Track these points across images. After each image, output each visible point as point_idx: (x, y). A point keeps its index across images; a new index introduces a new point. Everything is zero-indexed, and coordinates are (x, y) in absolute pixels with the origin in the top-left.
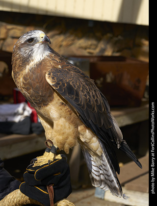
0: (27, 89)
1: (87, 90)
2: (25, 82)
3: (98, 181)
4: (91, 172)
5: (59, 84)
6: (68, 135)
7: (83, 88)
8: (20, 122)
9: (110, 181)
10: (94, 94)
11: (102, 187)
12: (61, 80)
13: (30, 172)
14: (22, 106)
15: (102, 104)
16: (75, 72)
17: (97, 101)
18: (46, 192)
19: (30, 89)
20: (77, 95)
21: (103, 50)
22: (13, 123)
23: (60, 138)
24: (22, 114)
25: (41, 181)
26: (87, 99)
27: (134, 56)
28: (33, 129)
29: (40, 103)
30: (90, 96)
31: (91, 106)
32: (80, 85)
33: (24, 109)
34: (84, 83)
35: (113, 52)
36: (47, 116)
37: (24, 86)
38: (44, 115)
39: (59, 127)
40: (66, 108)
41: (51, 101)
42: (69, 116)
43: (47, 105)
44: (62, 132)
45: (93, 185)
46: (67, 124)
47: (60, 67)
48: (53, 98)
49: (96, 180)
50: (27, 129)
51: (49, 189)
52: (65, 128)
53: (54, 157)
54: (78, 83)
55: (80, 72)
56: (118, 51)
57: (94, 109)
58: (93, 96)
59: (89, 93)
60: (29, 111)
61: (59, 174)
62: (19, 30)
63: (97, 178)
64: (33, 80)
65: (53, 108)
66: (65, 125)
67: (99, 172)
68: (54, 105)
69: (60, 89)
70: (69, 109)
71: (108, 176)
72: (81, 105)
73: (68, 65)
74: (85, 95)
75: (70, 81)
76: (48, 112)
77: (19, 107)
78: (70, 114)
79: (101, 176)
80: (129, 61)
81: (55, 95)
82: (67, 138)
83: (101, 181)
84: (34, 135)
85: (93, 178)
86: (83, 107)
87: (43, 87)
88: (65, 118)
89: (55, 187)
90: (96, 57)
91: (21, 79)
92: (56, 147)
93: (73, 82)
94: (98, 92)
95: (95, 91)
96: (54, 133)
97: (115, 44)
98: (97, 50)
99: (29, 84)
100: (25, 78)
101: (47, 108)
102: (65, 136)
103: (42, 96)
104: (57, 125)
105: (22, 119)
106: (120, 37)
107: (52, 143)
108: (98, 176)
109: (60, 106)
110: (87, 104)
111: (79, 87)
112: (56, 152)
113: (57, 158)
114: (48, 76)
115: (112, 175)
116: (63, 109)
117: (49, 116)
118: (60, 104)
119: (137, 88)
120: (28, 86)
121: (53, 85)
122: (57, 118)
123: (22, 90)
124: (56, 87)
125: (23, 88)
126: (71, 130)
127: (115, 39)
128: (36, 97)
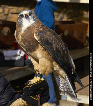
0: (24, 43)
1: (57, 42)
2: (22, 39)
3: (63, 92)
4: (59, 87)
5: (41, 39)
6: (47, 67)
7: (54, 41)
8: (18, 59)
9: (70, 92)
10: (61, 44)
11: (65, 95)
12: (43, 37)
13: (27, 88)
14: (19, 51)
15: (65, 50)
16: (50, 32)
17: (62, 48)
18: (36, 99)
19: (25, 42)
20: (52, 45)
21: (62, 18)
22: (15, 61)
23: (43, 68)
24: (19, 55)
25: (33, 92)
26: (57, 47)
27: (79, 21)
28: (26, 63)
29: (31, 50)
30: (58, 45)
31: (59, 51)
32: (53, 39)
33: (20, 53)
34: (55, 38)
35: (68, 19)
36: (35, 57)
37: (22, 41)
38: (33, 56)
39: (42, 63)
40: (45, 52)
41: (37, 48)
42: (47, 56)
43: (35, 51)
44: (44, 65)
45: (60, 94)
46: (47, 61)
47: (42, 29)
48: (38, 47)
49: (62, 91)
50: (22, 64)
51: (38, 97)
52: (45, 63)
53: (40, 79)
54: (52, 38)
55: (52, 32)
56: (70, 18)
57: (61, 53)
58: (60, 45)
59: (58, 43)
60: (23, 54)
61: (43, 88)
62: (15, 9)
63: (63, 90)
64: (27, 37)
65: (38, 52)
66: (45, 61)
67: (64, 87)
68: (39, 51)
69: (42, 42)
70: (47, 53)
71: (69, 89)
72: (54, 51)
73: (46, 29)
74: (56, 45)
75: (47, 37)
76: (36, 54)
77: (17, 51)
78: (48, 55)
79: (65, 89)
80: (76, 23)
81: (39, 45)
82: (47, 68)
83: (65, 92)
84: (26, 66)
85: (60, 90)
86: (55, 52)
87: (33, 41)
88: (45, 57)
89: (41, 96)
90: (58, 22)
91: (20, 37)
92: (41, 73)
93: (49, 38)
94: (63, 43)
95: (61, 42)
96: (39, 66)
97: (68, 14)
98: (59, 18)
99: (24, 39)
100: (22, 36)
101: (35, 52)
102: (46, 67)
103: (33, 46)
104: (41, 61)
105: (20, 58)
106: (71, 10)
107: (38, 71)
108: (63, 89)
109: (42, 51)
110: (57, 50)
111: (52, 41)
112: (41, 76)
113: (41, 79)
114: (35, 35)
115: (72, 89)
116: (44, 53)
117: (37, 57)
118: (42, 50)
119: (81, 38)
120: (24, 41)
121: (38, 40)
122: (41, 58)
123: (21, 43)
124: (40, 41)
125: (22, 42)
126: (49, 64)
127: (68, 11)
128: (29, 47)
